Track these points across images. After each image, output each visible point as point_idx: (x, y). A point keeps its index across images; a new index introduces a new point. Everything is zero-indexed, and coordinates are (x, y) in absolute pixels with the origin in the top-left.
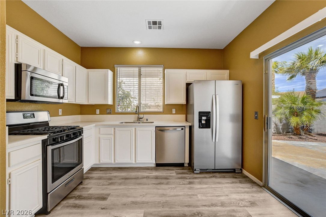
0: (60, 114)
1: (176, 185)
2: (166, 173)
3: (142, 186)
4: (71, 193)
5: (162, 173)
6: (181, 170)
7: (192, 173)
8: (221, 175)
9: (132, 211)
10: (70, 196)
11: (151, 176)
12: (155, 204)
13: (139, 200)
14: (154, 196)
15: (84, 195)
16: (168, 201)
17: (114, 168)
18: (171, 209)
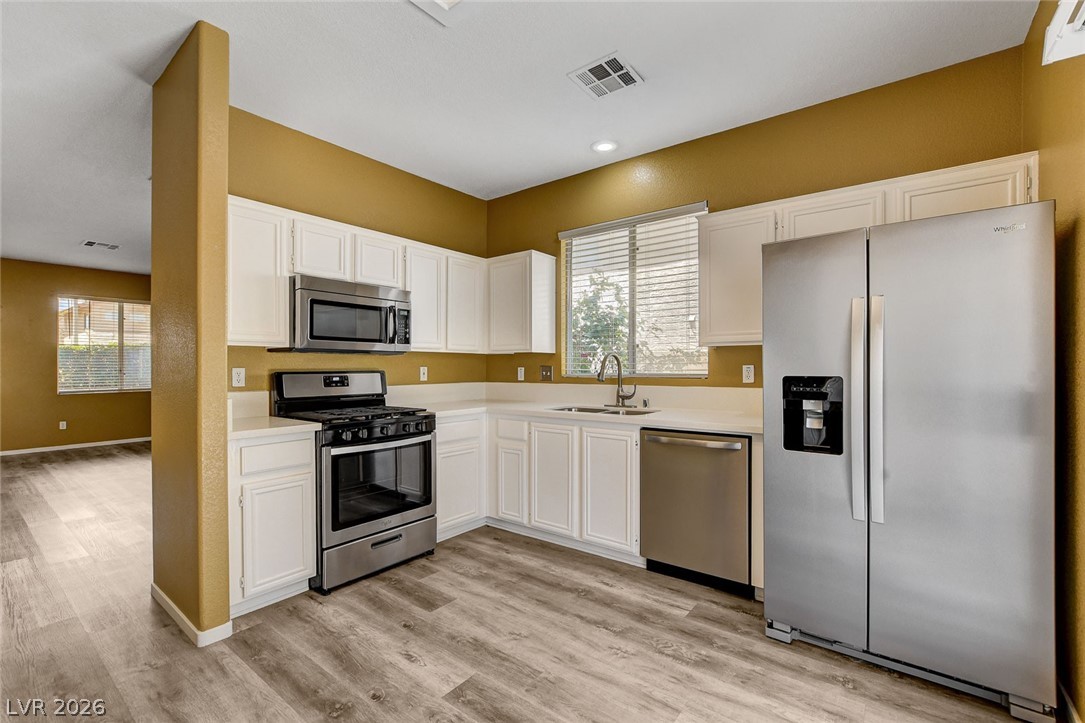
0: (424, 378)
1: (643, 650)
2: (656, 601)
3: (542, 611)
4: (392, 571)
5: (643, 596)
6: (725, 607)
7: (756, 633)
8: (897, 689)
9: (452, 660)
10: (386, 574)
11: (599, 590)
12: (521, 672)
13: (495, 641)
14: (540, 650)
15: (407, 583)
16: (562, 680)
17: (528, 540)
18: (543, 708)
